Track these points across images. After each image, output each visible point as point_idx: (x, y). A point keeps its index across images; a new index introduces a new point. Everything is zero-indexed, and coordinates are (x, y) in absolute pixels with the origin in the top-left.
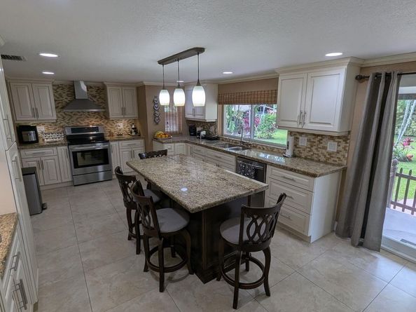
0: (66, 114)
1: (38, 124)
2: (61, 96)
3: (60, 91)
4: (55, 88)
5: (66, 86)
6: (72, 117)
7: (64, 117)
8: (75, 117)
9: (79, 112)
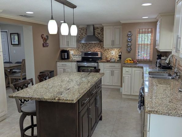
0: (84, 45)
1: (71, 50)
2: (82, 34)
3: (82, 31)
4: (80, 30)
5: (85, 28)
6: (86, 46)
7: (83, 46)
8: (88, 46)
9: (90, 43)
